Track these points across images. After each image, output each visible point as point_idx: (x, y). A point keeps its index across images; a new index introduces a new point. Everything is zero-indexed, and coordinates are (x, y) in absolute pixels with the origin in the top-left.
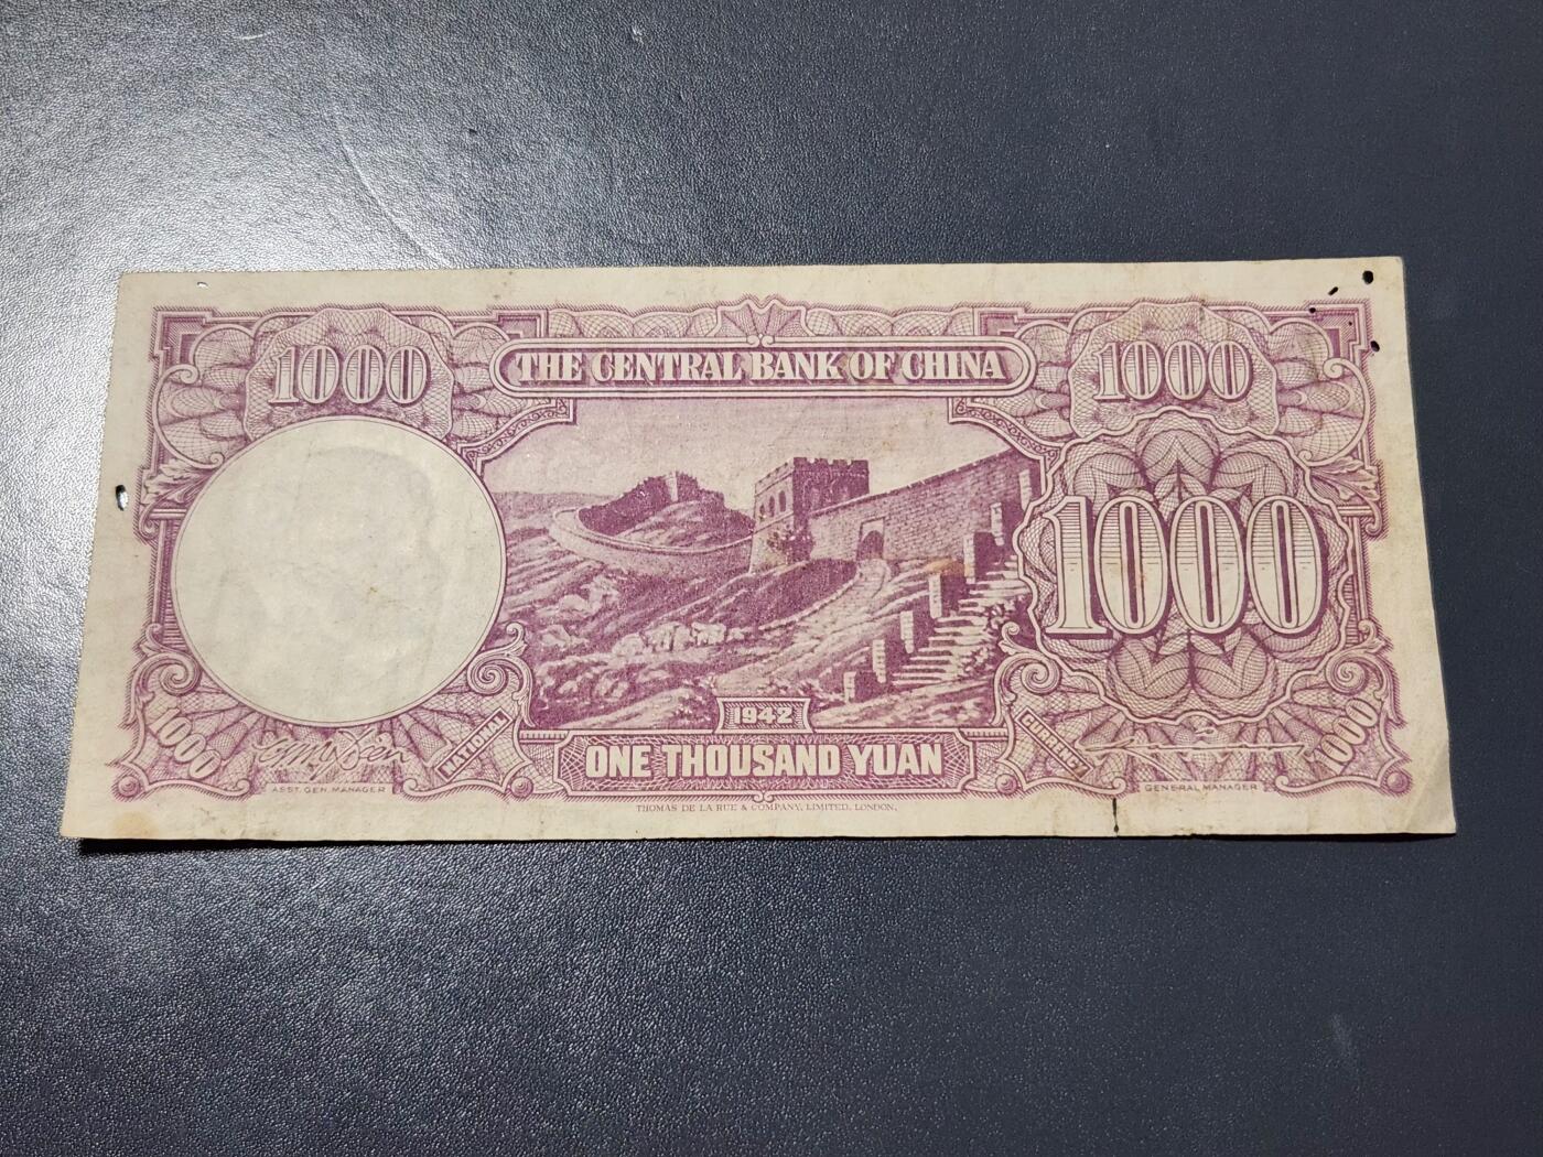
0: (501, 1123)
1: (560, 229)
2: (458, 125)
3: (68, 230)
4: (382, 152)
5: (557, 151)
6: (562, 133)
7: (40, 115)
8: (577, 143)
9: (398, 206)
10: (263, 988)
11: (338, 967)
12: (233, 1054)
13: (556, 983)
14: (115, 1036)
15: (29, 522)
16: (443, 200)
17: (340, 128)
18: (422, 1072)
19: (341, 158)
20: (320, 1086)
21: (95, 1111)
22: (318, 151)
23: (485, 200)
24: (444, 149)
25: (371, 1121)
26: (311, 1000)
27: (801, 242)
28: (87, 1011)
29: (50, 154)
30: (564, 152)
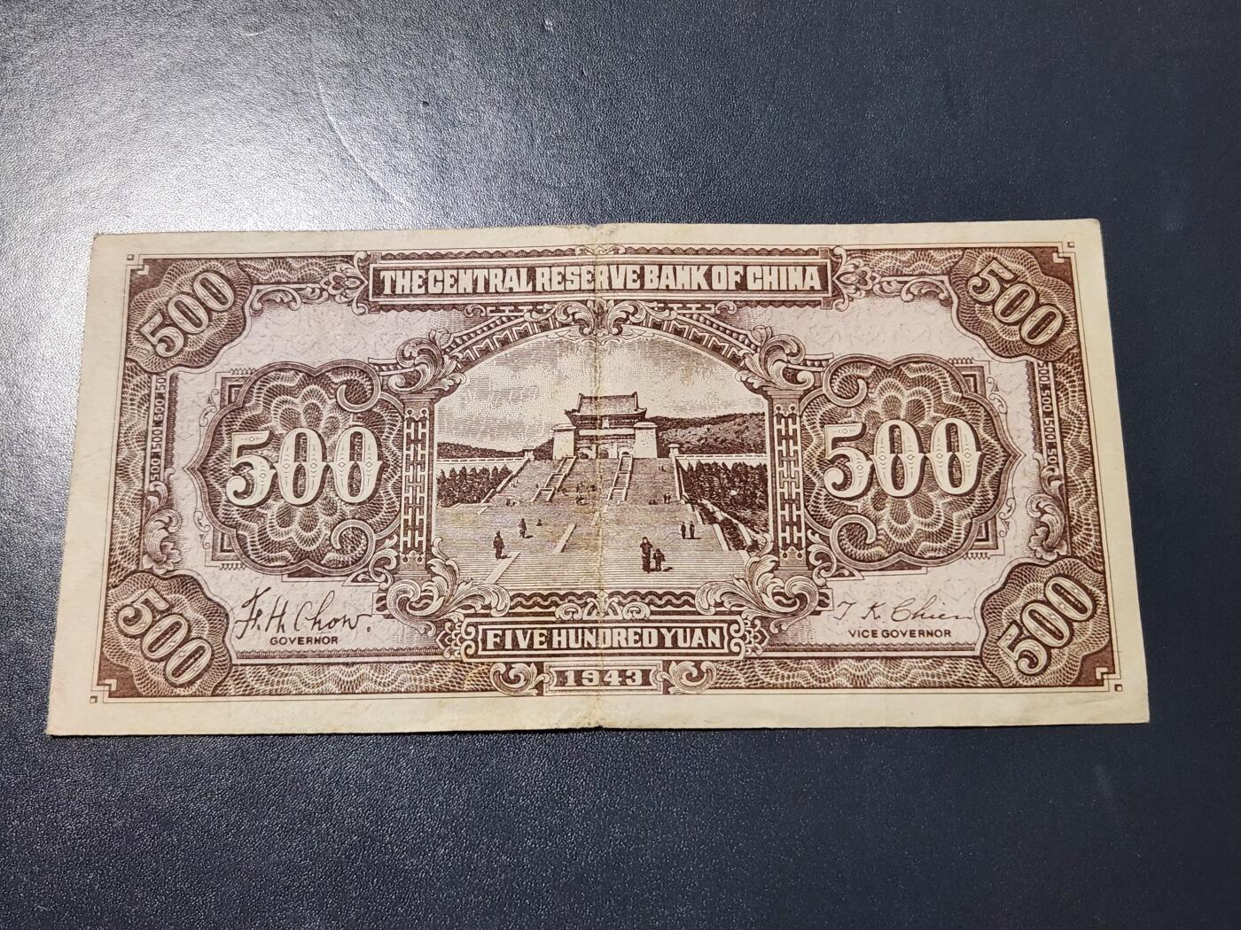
0: (470, 857)
1: (495, 177)
2: (414, 98)
4: (357, 120)
5: (489, 115)
6: (493, 102)
8: (505, 110)
9: (370, 164)
10: (289, 759)
11: (345, 743)
12: (269, 809)
13: (508, 752)
16: (406, 157)
17: (324, 102)
18: (410, 820)
19: (327, 126)
20: (334, 832)
21: (168, 853)
22: (307, 121)
23: (437, 156)
24: (404, 117)
25: (373, 857)
26: (325, 768)
27: (678, 182)
28: (158, 779)
29: (105, 128)
30: (496, 117)
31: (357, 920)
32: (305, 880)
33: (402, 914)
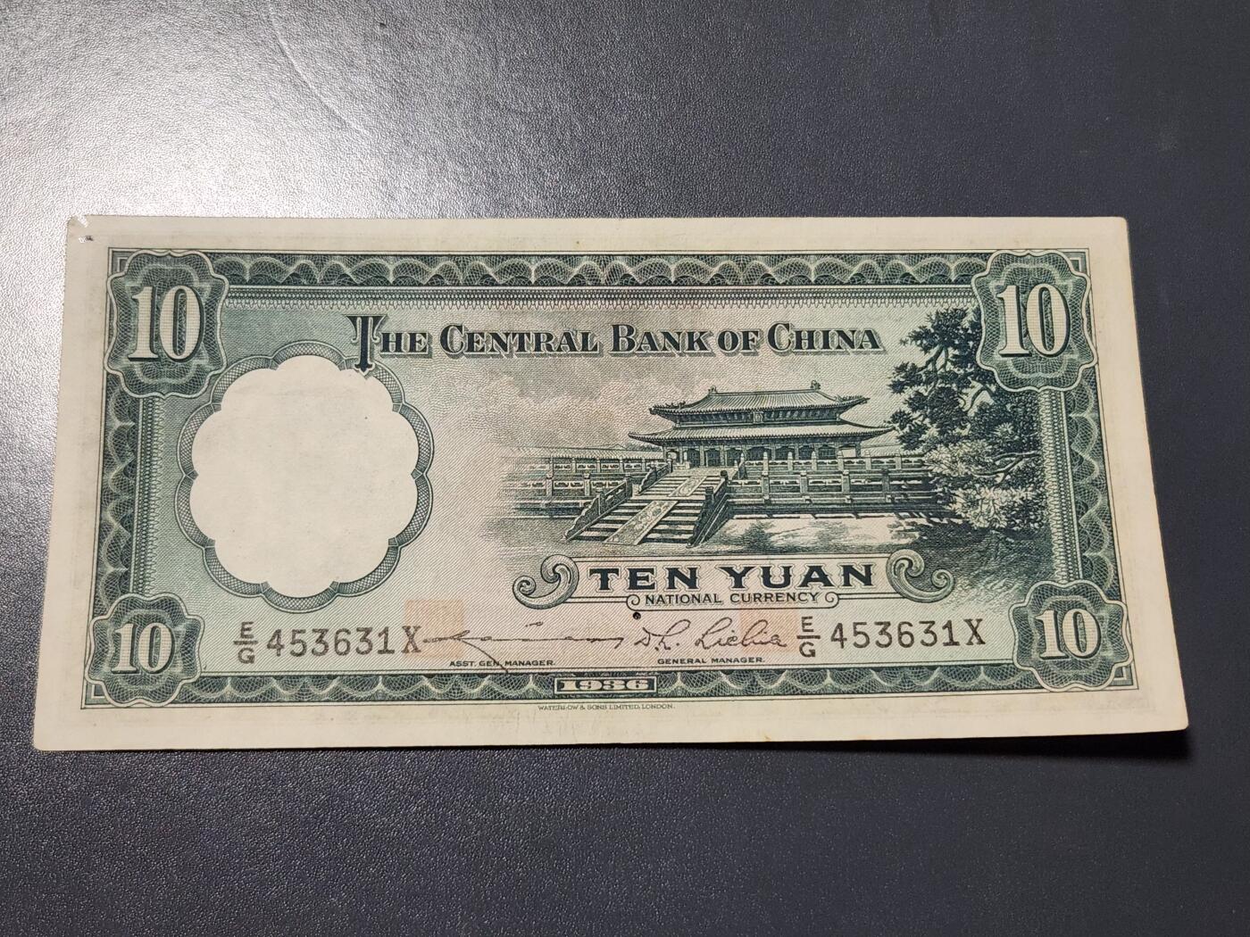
0: (444, 814)
1: (457, 102)
2: (371, 20)
3: (61, 116)
4: (310, 43)
5: (451, 38)
6: (454, 23)
7: (32, 23)
8: (468, 32)
9: (325, 90)
14: (138, 759)
15: (43, 354)
16: (362, 81)
17: (275, 25)
19: (278, 50)
20: (301, 792)
21: (125, 817)
22: (257, 44)
23: (395, 81)
24: (360, 40)
25: (343, 817)
29: (41, 55)
30: (458, 39)
31: (327, 882)
32: (271, 841)
33: (374, 874)
